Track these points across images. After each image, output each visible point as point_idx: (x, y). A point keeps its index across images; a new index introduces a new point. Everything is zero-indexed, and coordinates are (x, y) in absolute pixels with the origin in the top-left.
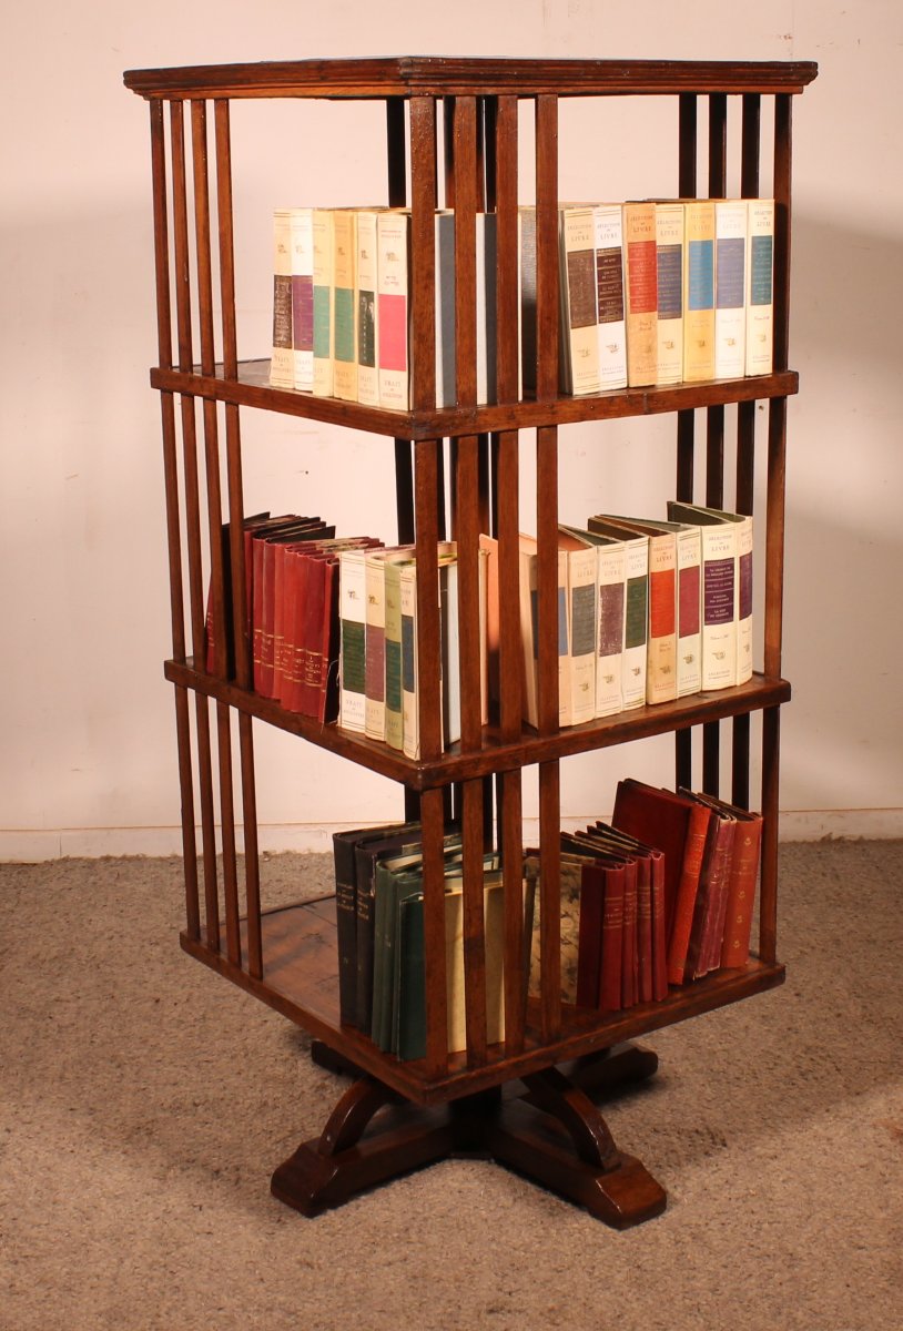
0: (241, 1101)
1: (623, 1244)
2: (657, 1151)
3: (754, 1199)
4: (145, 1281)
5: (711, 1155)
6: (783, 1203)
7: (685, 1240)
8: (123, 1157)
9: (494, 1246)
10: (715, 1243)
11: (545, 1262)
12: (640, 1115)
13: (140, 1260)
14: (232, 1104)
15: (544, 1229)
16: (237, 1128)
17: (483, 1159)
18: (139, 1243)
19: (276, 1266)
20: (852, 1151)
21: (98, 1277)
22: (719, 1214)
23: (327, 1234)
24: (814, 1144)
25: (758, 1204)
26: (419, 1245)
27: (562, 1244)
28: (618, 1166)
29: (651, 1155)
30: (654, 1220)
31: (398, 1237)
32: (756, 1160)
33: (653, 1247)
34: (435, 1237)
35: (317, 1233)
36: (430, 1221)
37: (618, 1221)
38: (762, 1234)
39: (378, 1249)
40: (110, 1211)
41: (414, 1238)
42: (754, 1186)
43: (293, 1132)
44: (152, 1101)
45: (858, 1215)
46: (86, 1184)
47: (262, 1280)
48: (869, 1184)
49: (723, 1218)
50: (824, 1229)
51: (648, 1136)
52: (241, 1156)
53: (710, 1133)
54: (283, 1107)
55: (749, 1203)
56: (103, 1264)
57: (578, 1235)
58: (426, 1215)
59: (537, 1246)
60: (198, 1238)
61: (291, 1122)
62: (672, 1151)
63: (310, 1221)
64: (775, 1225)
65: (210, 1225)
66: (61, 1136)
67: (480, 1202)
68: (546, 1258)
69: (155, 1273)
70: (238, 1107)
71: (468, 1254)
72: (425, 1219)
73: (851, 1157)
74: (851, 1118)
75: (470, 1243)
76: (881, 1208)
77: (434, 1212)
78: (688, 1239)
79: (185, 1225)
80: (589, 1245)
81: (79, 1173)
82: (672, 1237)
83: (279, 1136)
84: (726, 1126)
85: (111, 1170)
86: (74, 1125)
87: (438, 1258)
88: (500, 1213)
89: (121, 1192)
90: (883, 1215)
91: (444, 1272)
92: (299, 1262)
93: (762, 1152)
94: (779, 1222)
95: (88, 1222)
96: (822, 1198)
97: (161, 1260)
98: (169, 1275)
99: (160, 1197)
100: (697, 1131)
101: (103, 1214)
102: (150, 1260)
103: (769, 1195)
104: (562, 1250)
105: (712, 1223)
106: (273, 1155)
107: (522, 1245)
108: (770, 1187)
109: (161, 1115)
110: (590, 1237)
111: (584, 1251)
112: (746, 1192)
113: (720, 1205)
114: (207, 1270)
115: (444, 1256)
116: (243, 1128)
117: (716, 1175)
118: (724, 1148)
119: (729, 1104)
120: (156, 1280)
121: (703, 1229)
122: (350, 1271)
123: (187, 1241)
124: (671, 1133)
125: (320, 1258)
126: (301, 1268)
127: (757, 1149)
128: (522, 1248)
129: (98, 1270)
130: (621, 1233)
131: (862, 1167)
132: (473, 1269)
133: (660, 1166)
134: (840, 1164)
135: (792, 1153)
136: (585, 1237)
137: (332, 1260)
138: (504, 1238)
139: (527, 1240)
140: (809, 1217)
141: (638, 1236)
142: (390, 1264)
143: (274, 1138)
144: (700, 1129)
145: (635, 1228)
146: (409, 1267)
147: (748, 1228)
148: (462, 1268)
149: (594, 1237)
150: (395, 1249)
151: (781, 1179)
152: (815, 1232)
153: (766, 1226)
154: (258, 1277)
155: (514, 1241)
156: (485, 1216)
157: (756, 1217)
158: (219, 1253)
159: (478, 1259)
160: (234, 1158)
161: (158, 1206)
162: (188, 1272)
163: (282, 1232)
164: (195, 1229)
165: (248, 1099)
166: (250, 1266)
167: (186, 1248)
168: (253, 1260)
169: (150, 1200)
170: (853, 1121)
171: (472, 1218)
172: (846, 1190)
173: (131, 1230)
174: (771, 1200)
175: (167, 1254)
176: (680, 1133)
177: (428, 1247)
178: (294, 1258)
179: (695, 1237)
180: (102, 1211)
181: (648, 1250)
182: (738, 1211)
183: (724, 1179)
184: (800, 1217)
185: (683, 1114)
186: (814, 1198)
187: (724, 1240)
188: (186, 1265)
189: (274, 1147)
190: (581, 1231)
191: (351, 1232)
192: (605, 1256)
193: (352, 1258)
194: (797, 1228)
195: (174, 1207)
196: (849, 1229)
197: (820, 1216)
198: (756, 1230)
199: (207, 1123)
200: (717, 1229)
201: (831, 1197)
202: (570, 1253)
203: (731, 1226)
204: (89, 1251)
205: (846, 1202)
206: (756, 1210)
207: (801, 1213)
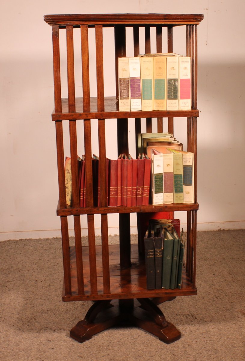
0: (60, 309)
1: (169, 348)
2: (177, 321)
3: (205, 334)
5: (192, 321)
6: (213, 335)
8: (28, 327)
9: (133, 350)
10: (195, 347)
11: (148, 354)
12: (172, 310)
13: (33, 357)
14: (58, 310)
18: (33, 352)
19: (72, 358)
22: (195, 338)
23: (86, 348)
24: (221, 317)
26: (112, 350)
27: (152, 349)
28: (167, 326)
29: (175, 322)
30: (177, 341)
31: (106, 348)
32: (205, 322)
33: (178, 349)
34: (116, 348)
35: (83, 347)
36: (115, 343)
37: (168, 342)
38: (207, 344)
39: (101, 352)
40: (24, 343)
41: (111, 348)
42: (204, 330)
43: (75, 318)
44: (35, 310)
45: (234, 337)
46: (18, 335)
48: (236, 328)
49: (196, 340)
50: (225, 342)
51: (175, 316)
53: (192, 315)
54: (72, 311)
55: (204, 335)
56: (23, 359)
57: (156, 346)
58: (114, 341)
59: (145, 349)
60: (50, 350)
61: (75, 315)
62: (182, 321)
63: (81, 344)
64: (211, 341)
65: (53, 346)
66: (10, 321)
67: (129, 337)
68: (148, 353)
70: (60, 311)
71: (126, 353)
72: (114, 343)
73: (231, 321)
75: (126, 349)
76: (240, 335)
77: (116, 340)
78: (187, 346)
79: (46, 346)
80: (159, 349)
81: (15, 332)
82: (183, 345)
83: (72, 319)
84: (196, 313)
85: (24, 331)
86: (14, 318)
87: (117, 354)
88: (135, 340)
89: (27, 337)
90: (241, 337)
91: (119, 358)
92: (78, 356)
93: (207, 320)
94: (212, 340)
95: (18, 346)
96: (224, 333)
97: (40, 357)
99: (38, 338)
100: (188, 315)
101: (23, 344)
102: (36, 357)
103: (209, 333)
105: (194, 341)
106: (70, 325)
107: (141, 349)
108: (209, 330)
109: (38, 314)
110: (159, 346)
112: (203, 332)
113: (195, 336)
114: (53, 359)
115: (119, 353)
116: (61, 317)
117: (194, 327)
118: (196, 319)
119: (196, 306)
122: (93, 358)
123: (46, 351)
124: (181, 315)
125: (84, 355)
126: (79, 358)
127: (205, 319)
128: (141, 350)
130: (168, 345)
131: (235, 324)
132: (127, 357)
133: (178, 325)
134: (228, 323)
135: (215, 320)
137: (87, 355)
138: (136, 347)
139: (142, 348)
140: (220, 338)
141: (173, 346)
142: (104, 356)
143: (70, 320)
144: (189, 314)
145: (172, 343)
146: (109, 357)
147: (203, 342)
148: (124, 357)
149: (161, 346)
150: (105, 352)
151: (212, 328)
152: (222, 343)
153: (208, 341)
155: (139, 348)
156: (130, 341)
157: (206, 339)
158: (56, 354)
159: (129, 354)
160: (59, 326)
161: (38, 341)
163: (74, 348)
164: (49, 347)
167: (46, 353)
168: (65, 356)
169: (36, 339)
170: (231, 310)
171: (127, 342)
172: (230, 330)
173: (31, 348)
174: (210, 334)
175: (41, 355)
176: (183, 315)
177: (114, 351)
178: (77, 355)
179: (189, 345)
180: (22, 343)
181: (176, 350)
182: (200, 337)
183: (196, 328)
184: (217, 339)
185: (184, 310)
186: (221, 333)
187: (197, 346)
188: (47, 358)
189: (70, 323)
190: (157, 345)
191: (93, 347)
192: (164, 352)
193: (93, 355)
194: (217, 342)
195: (42, 341)
196: (231, 342)
197: (223, 338)
198: (205, 343)
199: (51, 316)
200: (195, 343)
201: (226, 332)
202: (154, 351)
203: (199, 342)
204: (19, 355)
205: (230, 334)
206: (205, 337)
207: (218, 337)
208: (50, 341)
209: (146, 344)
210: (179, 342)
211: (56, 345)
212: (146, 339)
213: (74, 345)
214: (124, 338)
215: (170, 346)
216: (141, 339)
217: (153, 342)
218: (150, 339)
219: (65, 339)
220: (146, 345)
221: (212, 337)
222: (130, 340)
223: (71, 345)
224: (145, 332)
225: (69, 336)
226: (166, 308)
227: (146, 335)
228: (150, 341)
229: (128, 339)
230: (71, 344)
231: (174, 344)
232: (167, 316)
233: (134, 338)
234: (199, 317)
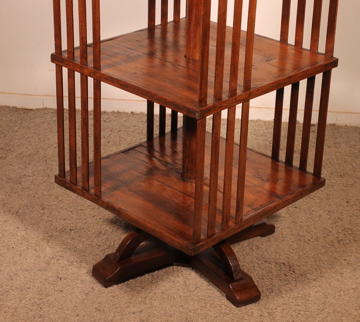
0: (91, 230)
1: (237, 314)
2: (264, 271)
3: (300, 299)
4: (28, 311)
5: (287, 276)
6: (312, 302)
7: (265, 315)
8: (34, 252)
9: (181, 309)
10: (278, 318)
11: (201, 319)
12: (261, 253)
13: (29, 301)
14: (87, 231)
15: (205, 303)
16: (86, 243)
17: (187, 267)
18: (30, 293)
19: (85, 309)
20: (351, 281)
21: (9, 307)
22: (283, 304)
23: (111, 296)
24: (335, 275)
25: (301, 301)
26: (149, 305)
27: (211, 311)
29: (261, 273)
30: (253, 304)
31: (141, 301)
32: (307, 280)
33: (250, 317)
34: (157, 302)
35: (107, 296)
36: (157, 294)
37: (238, 304)
38: (299, 316)
39: (131, 306)
40: (22, 277)
41: (148, 301)
42: (302, 293)
43: (109, 247)
44: (53, 227)
45: (345, 312)
46: (15, 263)
47: (78, 315)
48: (354, 297)
49: (284, 307)
50: (327, 317)
51: (262, 264)
52: (84, 256)
53: (289, 265)
54: (108, 234)
55: (298, 301)
56: (12, 302)
57: (218, 308)
58: (156, 291)
59: (200, 311)
60: (56, 293)
61: (109, 242)
62: (271, 272)
63: (106, 289)
64: (306, 312)
65: (63, 287)
66: (10, 240)
67: (181, 287)
68: (202, 317)
69: (34, 308)
70: (89, 232)
71: (169, 312)
72: (155, 294)
73: (349, 283)
74: (354, 265)
75: (171, 307)
76: (356, 310)
77: (159, 290)
78: (266, 314)
79: (52, 286)
80: (222, 313)
81: (13, 258)
82: (260, 313)
83: (103, 248)
84: (297, 263)
85: (27, 258)
86: (17, 235)
87: (155, 312)
88: (188, 294)
89: (29, 268)
90: (356, 313)
91: (156, 319)
92: (96, 308)
93: (310, 277)
94: (308, 311)
95: (11, 281)
96: (331, 302)
97: (38, 302)
98: (39, 309)
99: (45, 272)
100: (284, 264)
101: (18, 278)
102: (33, 301)
103: (307, 298)
104: (210, 314)
105: (279, 308)
106: (98, 256)
107: (193, 310)
108: (309, 294)
109: (55, 233)
110: (223, 309)
111: (219, 315)
112: (298, 295)
113: (284, 300)
114: (56, 308)
115: (158, 312)
116: (88, 243)
117: (287, 285)
118: (293, 273)
119: (302, 252)
120: (33, 311)
121: (274, 311)
122: (116, 315)
123: (51, 294)
124: (272, 263)
125: (105, 307)
126: (96, 311)
127: (308, 275)
128: (193, 311)
129: (10, 304)
130: (238, 309)
131: (353, 289)
132: (169, 319)
133: (263, 279)
134: (343, 286)
135: (323, 279)
136: (222, 309)
137: (110, 309)
138: (186, 305)
139: (196, 308)
140: (322, 310)
141: (245, 311)
142: (134, 313)
143: (100, 249)
144: (286, 263)
145: (245, 307)
146: (142, 315)
147: (294, 313)
148: (164, 318)
149: (225, 309)
150: (138, 306)
151: (315, 291)
152: (323, 318)
153: (302, 312)
154: (77, 314)
155: (191, 307)
156: (181, 295)
157: (299, 308)
158: (63, 301)
159: (173, 315)
160: (81, 256)
161: (43, 276)
162: (48, 308)
163: (92, 294)
164: (56, 289)
165: (94, 229)
166: (75, 308)
167: (50, 297)
168: (77, 305)
169: (40, 273)
170: (355, 266)
171: (175, 295)
172: (343, 299)
173: (29, 287)
174: (308, 300)
175: (41, 299)
176: (276, 263)
177: (152, 307)
178: (94, 306)
179: (269, 314)
180: (19, 276)
181: (246, 318)
182: (291, 304)
183: (289, 287)
184: (318, 310)
185: (280, 255)
186: (326, 302)
187: (281, 317)
188: (48, 305)
189: (99, 253)
190: (220, 306)
191: (122, 296)
192: (227, 319)
193: (119, 308)
194: (315, 315)
195: (49, 277)
196: (338, 318)
197: (327, 310)
198: (296, 314)
199: (74, 239)
200: (279, 311)
201: (334, 302)
202: (212, 316)
203: (286, 311)
204: (8, 295)
205: (341, 305)
206: (299, 304)
207: (319, 308)
208: (60, 280)
209: (204, 302)
210: (255, 306)
211: (68, 285)
212: (207, 294)
213: (94, 289)
214: (173, 287)
215: (239, 311)
216: (199, 294)
217: (216, 300)
218: (211, 296)
219: (84, 278)
220: (204, 304)
221: (310, 305)
222: (181, 293)
223: (89, 289)
224: (208, 282)
225: (91, 274)
226: (254, 248)
227: (209, 287)
228: (211, 299)
229: (178, 291)
230: (91, 287)
231: (246, 309)
232: (250, 261)
233: (189, 290)
234: (299, 270)
